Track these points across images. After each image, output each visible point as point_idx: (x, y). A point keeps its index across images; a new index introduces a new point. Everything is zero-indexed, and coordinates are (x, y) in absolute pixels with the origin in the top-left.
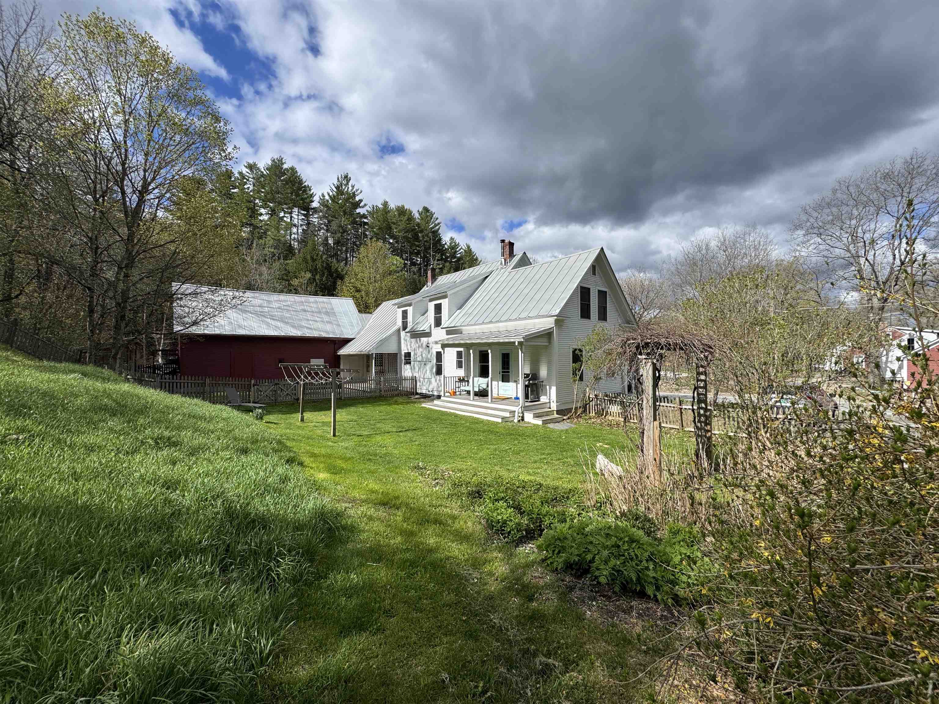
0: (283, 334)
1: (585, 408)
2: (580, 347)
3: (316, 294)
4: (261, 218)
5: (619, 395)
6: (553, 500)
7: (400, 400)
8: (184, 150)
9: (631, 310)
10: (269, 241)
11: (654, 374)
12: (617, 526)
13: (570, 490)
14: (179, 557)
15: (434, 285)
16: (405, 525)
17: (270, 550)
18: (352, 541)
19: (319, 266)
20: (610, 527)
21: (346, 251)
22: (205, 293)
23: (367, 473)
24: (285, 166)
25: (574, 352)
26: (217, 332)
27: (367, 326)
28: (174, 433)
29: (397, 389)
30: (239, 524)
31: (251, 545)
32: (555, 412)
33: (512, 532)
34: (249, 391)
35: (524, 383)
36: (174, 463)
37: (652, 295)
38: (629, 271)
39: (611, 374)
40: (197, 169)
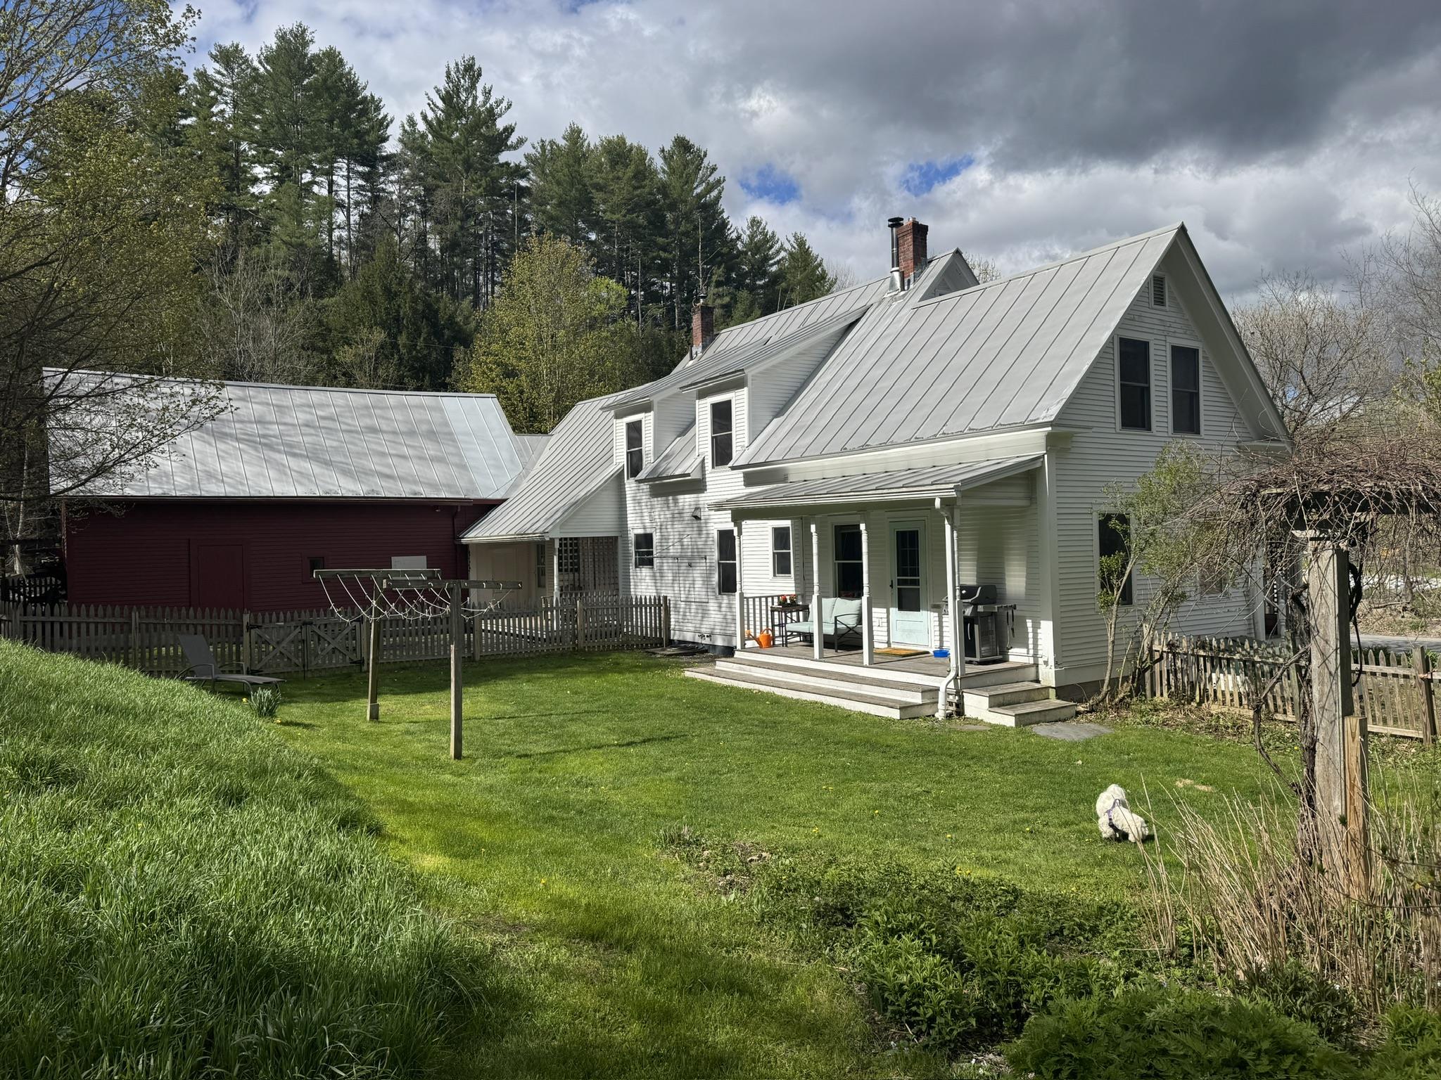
0: (318, 493)
1: (1139, 681)
2: (1121, 510)
3: (400, 385)
4: (255, 190)
5: (1238, 642)
6: (1051, 937)
7: (627, 659)
8: (66, 28)
9: (1271, 400)
10: (277, 249)
11: (1342, 582)
12: (1237, 1010)
13: (1101, 908)
14: (96, 1058)
15: (710, 352)
16: (650, 993)
17: (313, 1046)
18: (514, 1032)
19: (406, 310)
20: (1216, 1012)
21: (476, 269)
22: (124, 391)
23: (547, 853)
24: (313, 50)
25: (1105, 520)
26: (155, 490)
27: (537, 467)
28: (64, 751)
29: (618, 631)
30: (234, 981)
31: (266, 1034)
32: (1052, 693)
33: (939, 1020)
34: (239, 643)
35: (961, 612)
36: (69, 826)
37: (1334, 353)
38: (1264, 287)
39: (1215, 584)
40: (98, 74)
